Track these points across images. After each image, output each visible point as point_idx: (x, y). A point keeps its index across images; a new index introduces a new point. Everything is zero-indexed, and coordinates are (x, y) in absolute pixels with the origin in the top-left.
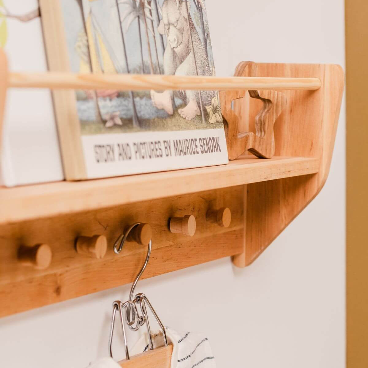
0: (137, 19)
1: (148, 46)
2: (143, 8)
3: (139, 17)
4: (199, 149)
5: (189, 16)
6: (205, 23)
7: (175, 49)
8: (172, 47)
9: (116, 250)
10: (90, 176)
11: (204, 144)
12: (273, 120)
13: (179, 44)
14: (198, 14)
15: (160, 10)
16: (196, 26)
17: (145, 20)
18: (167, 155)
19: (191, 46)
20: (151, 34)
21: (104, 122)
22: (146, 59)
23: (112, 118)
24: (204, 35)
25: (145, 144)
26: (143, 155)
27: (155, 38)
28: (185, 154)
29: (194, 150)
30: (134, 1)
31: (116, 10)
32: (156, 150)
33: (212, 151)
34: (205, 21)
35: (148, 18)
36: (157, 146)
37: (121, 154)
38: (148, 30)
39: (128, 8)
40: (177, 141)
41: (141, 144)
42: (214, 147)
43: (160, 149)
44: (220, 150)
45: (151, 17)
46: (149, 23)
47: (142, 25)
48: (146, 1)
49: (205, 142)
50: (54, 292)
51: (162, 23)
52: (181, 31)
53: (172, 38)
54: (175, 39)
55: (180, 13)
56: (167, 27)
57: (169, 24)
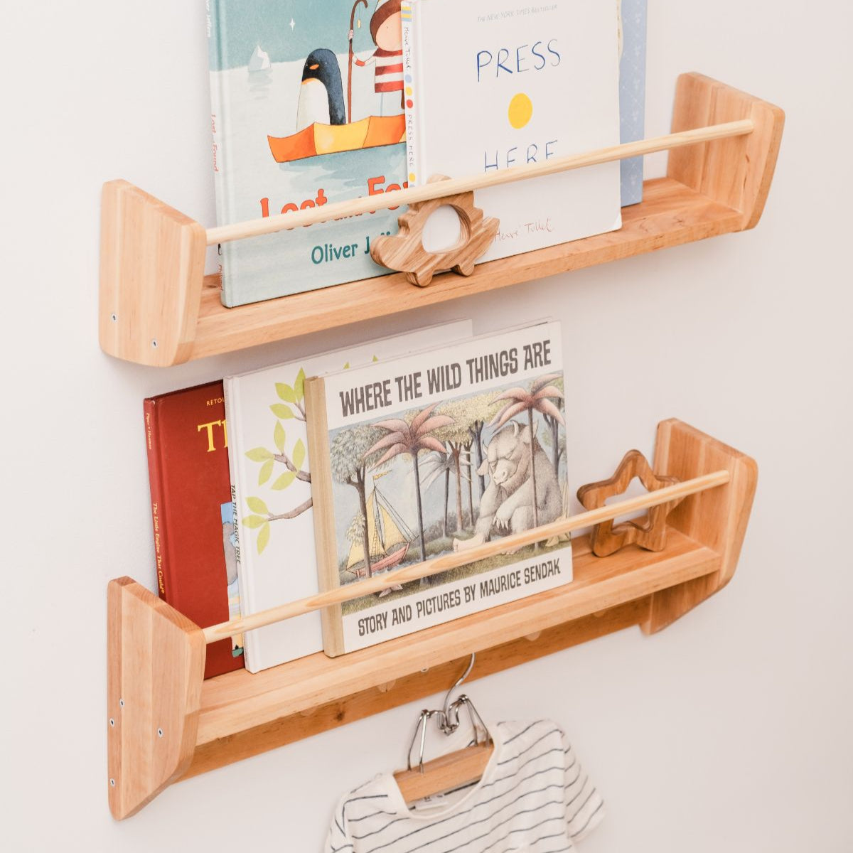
0: (445, 472)
1: (458, 495)
2: (458, 458)
3: (448, 470)
4: (522, 581)
5: (534, 439)
6: (560, 437)
7: (502, 484)
8: (497, 483)
10: (346, 652)
11: (532, 573)
12: (665, 513)
13: (509, 476)
14: (550, 431)
15: (484, 450)
17: (458, 469)
18: (467, 601)
19: (530, 472)
20: (464, 481)
21: (377, 594)
22: (453, 509)
24: (557, 451)
25: (433, 599)
26: (429, 610)
27: (470, 482)
28: (498, 591)
29: (513, 584)
30: (444, 455)
31: (413, 474)
32: (452, 600)
33: (544, 577)
34: (562, 435)
35: (463, 465)
36: (453, 596)
37: (397, 619)
38: (461, 478)
39: (433, 465)
40: (486, 582)
41: (429, 600)
42: (550, 571)
43: (457, 598)
44: (559, 572)
45: (468, 463)
46: (464, 470)
47: (453, 476)
48: (463, 447)
49: (534, 570)
50: (335, 719)
51: (485, 463)
52: (516, 461)
53: (500, 474)
54: (504, 473)
55: (519, 441)
56: (493, 464)
57: (497, 459)
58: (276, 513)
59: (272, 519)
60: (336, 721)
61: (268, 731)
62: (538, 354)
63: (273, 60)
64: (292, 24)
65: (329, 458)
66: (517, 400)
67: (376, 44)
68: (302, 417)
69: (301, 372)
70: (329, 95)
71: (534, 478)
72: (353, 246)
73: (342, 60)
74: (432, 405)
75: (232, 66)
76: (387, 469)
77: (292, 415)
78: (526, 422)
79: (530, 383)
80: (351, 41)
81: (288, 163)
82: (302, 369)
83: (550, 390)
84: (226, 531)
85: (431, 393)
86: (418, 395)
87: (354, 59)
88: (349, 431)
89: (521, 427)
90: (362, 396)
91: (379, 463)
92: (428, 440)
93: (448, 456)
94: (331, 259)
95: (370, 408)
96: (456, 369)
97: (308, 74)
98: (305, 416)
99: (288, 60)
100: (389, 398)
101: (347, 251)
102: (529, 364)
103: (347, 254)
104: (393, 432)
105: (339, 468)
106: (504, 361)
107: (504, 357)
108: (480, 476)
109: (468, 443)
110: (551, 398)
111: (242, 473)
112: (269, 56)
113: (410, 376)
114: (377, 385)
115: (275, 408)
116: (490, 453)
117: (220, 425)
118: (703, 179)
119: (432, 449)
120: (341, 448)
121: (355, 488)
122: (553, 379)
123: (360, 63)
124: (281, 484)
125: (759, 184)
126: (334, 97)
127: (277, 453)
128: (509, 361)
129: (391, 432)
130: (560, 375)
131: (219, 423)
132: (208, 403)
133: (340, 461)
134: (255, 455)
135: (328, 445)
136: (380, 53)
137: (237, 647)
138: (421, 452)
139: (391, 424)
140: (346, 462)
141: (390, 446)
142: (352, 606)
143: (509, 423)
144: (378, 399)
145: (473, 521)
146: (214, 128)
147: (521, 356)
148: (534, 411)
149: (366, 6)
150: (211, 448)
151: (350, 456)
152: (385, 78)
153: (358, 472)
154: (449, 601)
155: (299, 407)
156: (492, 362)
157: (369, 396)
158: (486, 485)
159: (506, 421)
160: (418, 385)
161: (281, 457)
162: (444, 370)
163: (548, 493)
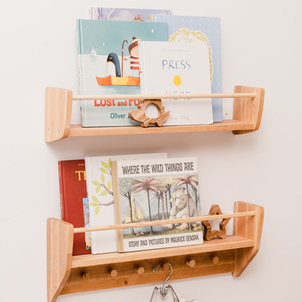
0: (158, 199)
1: (162, 207)
2: (162, 195)
3: (159, 198)
4: (185, 240)
5: (188, 194)
6: (197, 195)
7: (178, 206)
8: (176, 206)
9: (153, 271)
10: (125, 252)
11: (189, 238)
13: (180, 204)
14: (194, 192)
15: (171, 194)
16: (192, 196)
17: (163, 198)
18: (166, 243)
19: (187, 204)
20: (165, 203)
21: (135, 234)
22: (161, 211)
23: (139, 233)
24: (196, 199)
25: (155, 240)
26: (153, 243)
27: (167, 204)
28: (177, 242)
29: (182, 240)
30: (158, 193)
31: (147, 197)
32: (161, 241)
33: (193, 240)
34: (198, 194)
35: (164, 198)
36: (161, 240)
37: (142, 244)
38: (164, 202)
39: (154, 196)
40: (173, 238)
41: (153, 240)
42: (195, 238)
43: (163, 241)
44: (198, 239)
45: (166, 197)
46: (164, 199)
47: (161, 200)
48: (164, 192)
49: (189, 237)
50: (124, 283)
51: (172, 198)
52: (183, 200)
53: (177, 203)
54: (178, 203)
55: (183, 193)
56: (174, 199)
57: (176, 198)
58: (102, 203)
59: (100, 205)
60: (125, 284)
61: (101, 282)
62: (189, 166)
63: (98, 54)
64: (104, 44)
65: (119, 187)
66: (182, 180)
67: (131, 54)
68: (110, 174)
69: (110, 159)
71: (189, 207)
72: (124, 115)
73: (120, 57)
74: (153, 176)
75: (85, 54)
76: (138, 194)
77: (107, 173)
78: (186, 187)
79: (187, 175)
80: (122, 52)
81: (103, 86)
82: (110, 158)
83: (193, 178)
84: (84, 207)
85: (153, 172)
86: (149, 172)
87: (124, 58)
88: (125, 179)
89: (184, 189)
90: (130, 169)
91: (135, 192)
92: (152, 187)
93: (159, 194)
94: (117, 118)
95: (132, 173)
96: (161, 166)
97: (109, 60)
98: (111, 173)
99: (102, 55)
100: (139, 171)
101: (122, 116)
102: (186, 169)
103: (122, 117)
104: (140, 182)
105: (122, 191)
106: (178, 166)
107: (177, 165)
108: (170, 202)
109: (166, 191)
110: (194, 181)
111: (90, 188)
112: (96, 53)
113: (146, 166)
114: (134, 166)
115: (101, 169)
116: (173, 195)
117: (83, 172)
118: (243, 117)
119: (154, 190)
120: (123, 184)
121: (127, 198)
122: (195, 175)
123: (126, 60)
124: (103, 194)
126: (117, 68)
127: (102, 184)
128: (179, 167)
129: (139, 182)
130: (197, 174)
132: (79, 165)
133: (122, 188)
134: (95, 183)
135: (118, 183)
136: (132, 57)
137: (88, 246)
138: (150, 191)
139: (140, 180)
140: (124, 189)
141: (139, 187)
142: (126, 236)
143: (179, 187)
144: (135, 171)
145: (168, 217)
146: (79, 72)
147: (183, 166)
148: (188, 184)
149: (127, 43)
150: (80, 179)
151: (126, 187)
152: (133, 65)
153: (129, 193)
154: (160, 242)
155: (109, 170)
156: (173, 166)
157: (132, 169)
158: (172, 205)
159: (179, 186)
160: (148, 169)
161: (103, 185)
162: (157, 166)
163: (194, 212)
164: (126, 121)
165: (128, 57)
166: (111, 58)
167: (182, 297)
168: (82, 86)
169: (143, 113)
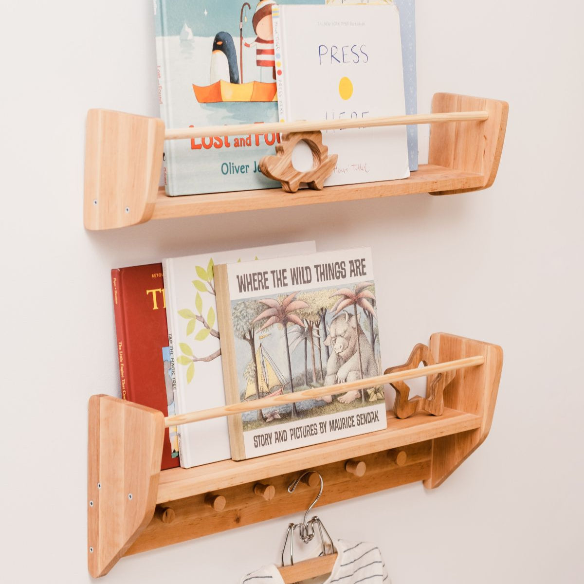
0: (304, 340)
1: (312, 357)
2: (312, 331)
3: (306, 339)
4: (355, 423)
5: (358, 325)
6: (374, 326)
7: (340, 354)
8: (337, 353)
9: (289, 490)
11: (361, 419)
12: (442, 387)
13: (344, 349)
14: (368, 322)
15: (328, 328)
16: (364, 331)
17: (312, 339)
18: (321, 433)
19: (357, 348)
20: (316, 348)
21: (265, 419)
22: (310, 367)
23: (272, 415)
24: (373, 336)
25: (301, 428)
26: (298, 436)
27: (320, 350)
28: (341, 428)
29: (350, 425)
30: (303, 328)
31: (284, 338)
32: (312, 430)
33: (369, 422)
34: (376, 325)
35: (315, 337)
36: (313, 428)
37: (278, 439)
38: (314, 346)
39: (296, 334)
40: (333, 421)
41: (297, 428)
42: (372, 419)
43: (315, 429)
44: (378, 420)
45: (318, 336)
46: (316, 340)
47: (309, 343)
48: (314, 325)
49: (363, 416)
50: (234, 521)
51: (328, 338)
52: (348, 339)
53: (338, 347)
54: (341, 346)
55: (349, 325)
56: (333, 339)
57: (336, 336)
58: (199, 357)
59: (196, 360)
60: (235, 523)
61: (192, 524)
62: (358, 267)
63: (195, 35)
64: (206, 13)
65: (231, 320)
66: (347, 297)
67: (256, 34)
68: (213, 292)
69: (211, 261)
70: (229, 63)
71: (360, 353)
72: (246, 166)
73: (236, 41)
74: (294, 293)
75: (170, 34)
76: (268, 333)
77: (206, 290)
78: (353, 313)
79: (354, 287)
80: (241, 30)
81: (205, 104)
82: (211, 259)
83: (366, 292)
84: (166, 367)
85: (293, 284)
86: (286, 285)
87: (244, 42)
88: (243, 303)
89: (350, 316)
90: (251, 280)
91: (263, 327)
92: (293, 316)
93: (306, 329)
94: (233, 173)
95: (256, 289)
96: (308, 270)
97: (216, 47)
98: (215, 292)
99: (203, 36)
100: (268, 284)
101: (243, 169)
102: (353, 273)
103: (243, 170)
104: (271, 308)
105: (238, 327)
106: (337, 269)
107: (337, 266)
108: (326, 346)
109: (318, 322)
110: (368, 299)
111: (176, 326)
112: (193, 32)
113: (280, 271)
114: (260, 274)
115: (196, 283)
116: (331, 331)
117: (160, 292)
118: (454, 159)
119: (296, 323)
120: (239, 314)
121: (248, 343)
122: (368, 286)
123: (247, 45)
124: (200, 337)
125: (494, 152)
126: (232, 65)
127: (198, 315)
128: (340, 270)
129: (269, 307)
130: (373, 284)
131: (159, 290)
132: (153, 276)
133: (239, 322)
134: (185, 313)
135: (231, 311)
136: (259, 40)
137: (174, 451)
138: (289, 324)
139: (270, 302)
140: (242, 324)
141: (269, 317)
142: (249, 425)
143: (342, 312)
144: (261, 283)
145: (323, 377)
146: (159, 74)
147: (348, 267)
148: (358, 306)
149: (250, 8)
150: (156, 307)
151: (245, 320)
152: (263, 57)
153: (250, 332)
154: (310, 431)
155: (211, 285)
156: (330, 269)
157: (255, 280)
158: (330, 353)
160: (285, 278)
161: (200, 318)
162: (301, 270)
163: (369, 363)
164: (250, 180)
165: (250, 40)
166: (221, 44)
167: (339, 540)
168: (167, 105)
169: (288, 162)
